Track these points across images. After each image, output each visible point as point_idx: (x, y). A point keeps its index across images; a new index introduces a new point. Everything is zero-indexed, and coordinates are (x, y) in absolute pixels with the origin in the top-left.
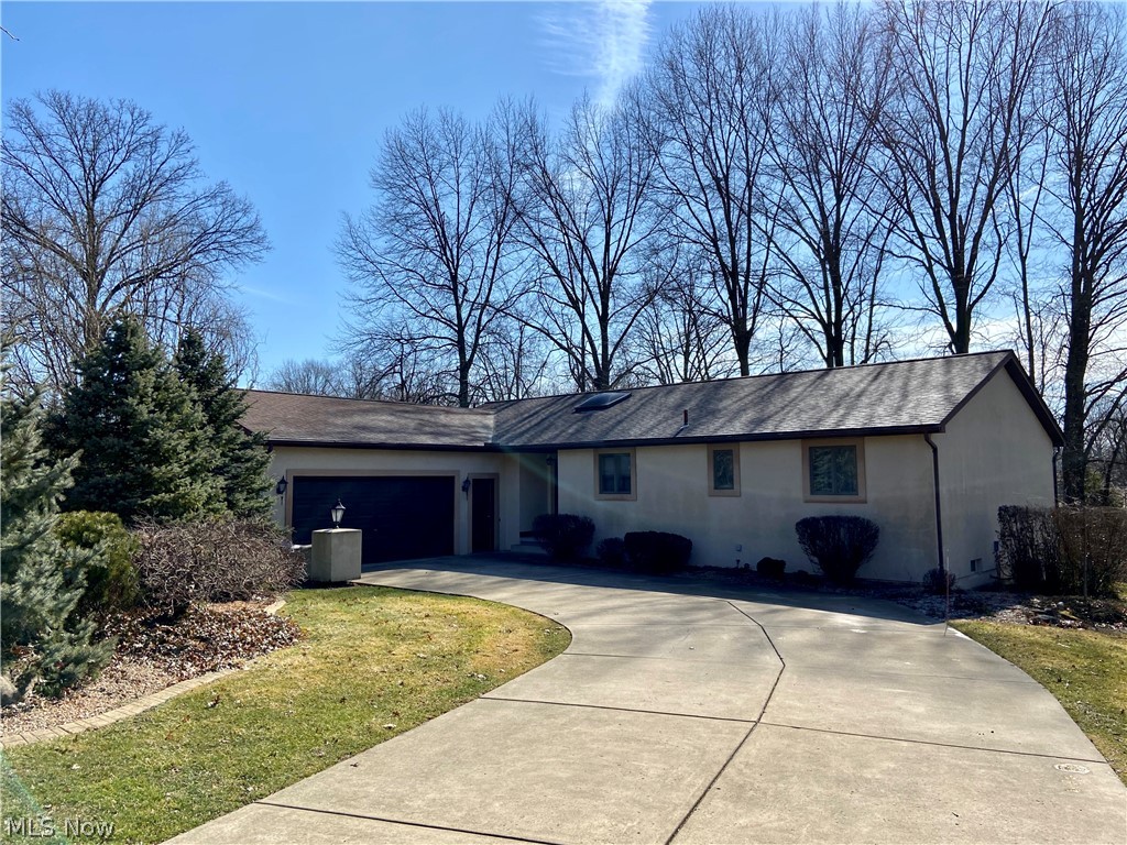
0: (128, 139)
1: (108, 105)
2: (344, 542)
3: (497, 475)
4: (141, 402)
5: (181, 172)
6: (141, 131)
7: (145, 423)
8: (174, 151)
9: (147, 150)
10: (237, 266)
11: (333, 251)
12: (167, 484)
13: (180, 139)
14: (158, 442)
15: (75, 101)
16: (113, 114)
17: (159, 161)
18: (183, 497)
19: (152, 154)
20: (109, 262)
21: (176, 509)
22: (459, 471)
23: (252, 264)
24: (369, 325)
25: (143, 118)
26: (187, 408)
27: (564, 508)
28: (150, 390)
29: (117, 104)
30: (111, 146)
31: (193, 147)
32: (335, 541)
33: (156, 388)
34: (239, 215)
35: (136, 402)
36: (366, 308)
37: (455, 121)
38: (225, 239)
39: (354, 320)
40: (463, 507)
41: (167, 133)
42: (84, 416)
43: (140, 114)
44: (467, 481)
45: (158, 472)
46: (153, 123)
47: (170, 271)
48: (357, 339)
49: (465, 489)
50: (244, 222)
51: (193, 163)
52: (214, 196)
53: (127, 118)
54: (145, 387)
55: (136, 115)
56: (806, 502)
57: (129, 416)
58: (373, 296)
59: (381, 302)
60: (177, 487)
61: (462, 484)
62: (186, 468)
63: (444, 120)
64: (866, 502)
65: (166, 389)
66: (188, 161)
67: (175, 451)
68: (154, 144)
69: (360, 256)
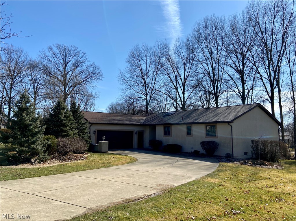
0: (73, 53)
1: (69, 46)
2: (105, 144)
3: (144, 131)
4: (62, 116)
5: (84, 61)
6: (76, 52)
7: (62, 120)
8: (83, 56)
9: (77, 56)
10: (97, 81)
11: (117, 78)
12: (66, 131)
13: (84, 53)
14: (64, 123)
15: (62, 45)
16: (70, 48)
17: (80, 58)
18: (69, 133)
19: (78, 57)
20: (69, 82)
21: (68, 135)
22: (134, 130)
23: (100, 81)
24: (125, 95)
25: (76, 49)
26: (71, 117)
27: (157, 138)
28: (64, 114)
29: (71, 46)
30: (69, 56)
31: (87, 55)
32: (103, 144)
33: (65, 113)
34: (97, 70)
35: (61, 116)
36: (124, 91)
37: (146, 46)
38: (94, 75)
39: (122, 94)
40: (135, 138)
41: (81, 52)
42: (52, 118)
43: (76, 48)
44: (136, 132)
45: (64, 129)
46: (78, 50)
47: (82, 83)
48: (123, 98)
49: (136, 134)
50: (98, 71)
51: (87, 58)
52: (92, 66)
53: (73, 49)
54: (63, 113)
55: (75, 48)
56: (206, 138)
57: (60, 118)
58: (126, 88)
59: (128, 89)
60: (68, 131)
61: (135, 132)
62: (70, 128)
63: (143, 46)
64: (217, 138)
65: (67, 113)
66: (86, 58)
67: (68, 125)
68: (78, 54)
69: (123, 79)
